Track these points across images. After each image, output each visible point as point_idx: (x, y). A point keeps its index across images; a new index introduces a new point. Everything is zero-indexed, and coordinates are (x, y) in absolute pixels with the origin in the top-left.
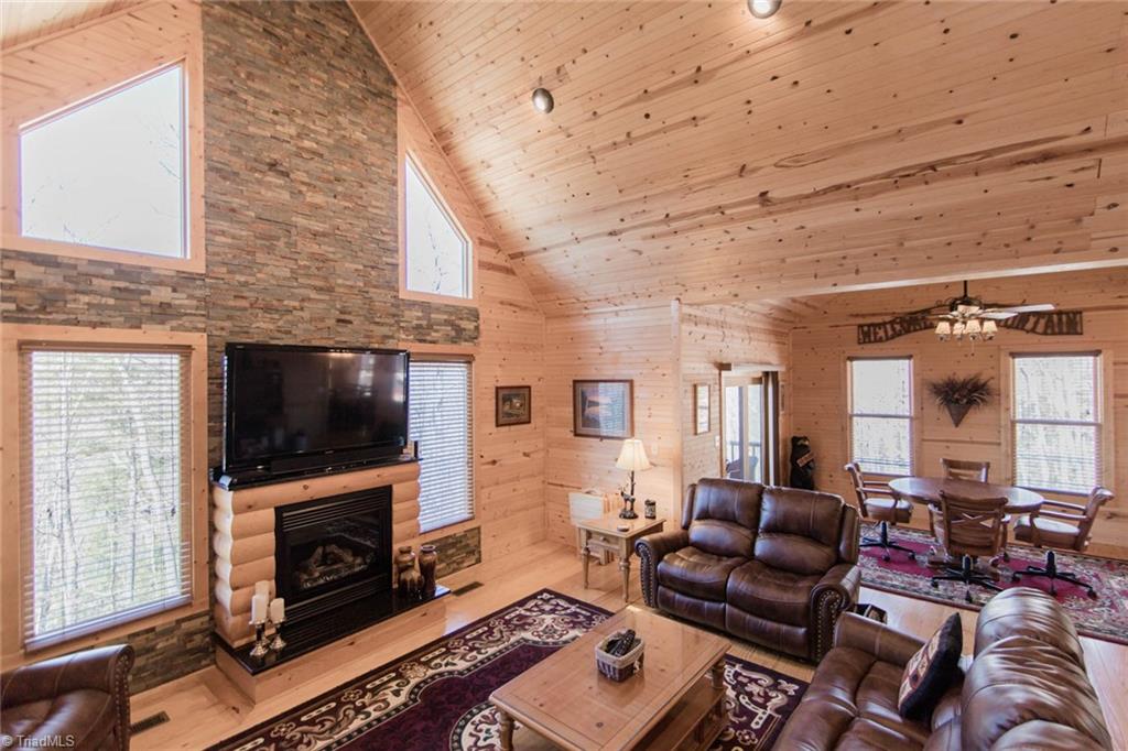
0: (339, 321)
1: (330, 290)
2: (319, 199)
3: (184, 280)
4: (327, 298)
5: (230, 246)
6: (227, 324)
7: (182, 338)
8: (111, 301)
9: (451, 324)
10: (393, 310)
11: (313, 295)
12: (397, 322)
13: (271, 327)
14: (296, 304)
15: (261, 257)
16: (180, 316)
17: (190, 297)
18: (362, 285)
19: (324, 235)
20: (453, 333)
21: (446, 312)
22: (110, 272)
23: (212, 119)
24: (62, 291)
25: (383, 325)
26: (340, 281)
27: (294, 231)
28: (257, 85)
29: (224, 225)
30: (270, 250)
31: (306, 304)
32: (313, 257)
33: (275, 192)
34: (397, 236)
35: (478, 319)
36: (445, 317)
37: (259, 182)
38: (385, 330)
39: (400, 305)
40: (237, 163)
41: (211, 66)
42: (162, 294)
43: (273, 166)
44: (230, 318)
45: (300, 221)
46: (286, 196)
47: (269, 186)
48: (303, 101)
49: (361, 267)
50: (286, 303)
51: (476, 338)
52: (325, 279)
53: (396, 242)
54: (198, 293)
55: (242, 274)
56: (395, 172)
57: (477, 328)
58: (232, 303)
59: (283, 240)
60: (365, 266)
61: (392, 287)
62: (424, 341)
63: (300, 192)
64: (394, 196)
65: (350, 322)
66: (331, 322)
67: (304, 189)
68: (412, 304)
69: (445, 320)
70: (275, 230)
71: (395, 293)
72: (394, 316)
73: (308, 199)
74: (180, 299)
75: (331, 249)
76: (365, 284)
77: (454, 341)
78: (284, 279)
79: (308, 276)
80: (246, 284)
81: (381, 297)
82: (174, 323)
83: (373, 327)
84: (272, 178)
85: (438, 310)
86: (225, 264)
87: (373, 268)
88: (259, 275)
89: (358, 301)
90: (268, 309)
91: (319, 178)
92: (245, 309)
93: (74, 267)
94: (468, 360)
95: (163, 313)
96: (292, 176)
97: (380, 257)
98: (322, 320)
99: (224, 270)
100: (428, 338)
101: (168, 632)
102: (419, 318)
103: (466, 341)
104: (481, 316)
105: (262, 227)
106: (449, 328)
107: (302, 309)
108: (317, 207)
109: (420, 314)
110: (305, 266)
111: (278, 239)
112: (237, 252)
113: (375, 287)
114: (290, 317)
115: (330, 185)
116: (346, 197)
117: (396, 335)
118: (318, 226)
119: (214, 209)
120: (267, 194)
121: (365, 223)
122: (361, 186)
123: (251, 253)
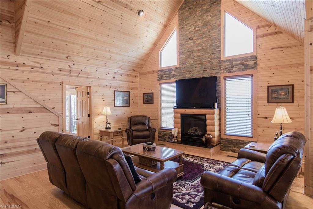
0: (204, 71)
1: (201, 63)
2: (199, 41)
3: (176, 69)
4: (201, 66)
5: (182, 60)
6: (182, 76)
8: (167, 75)
9: (243, 64)
10: (219, 64)
11: (198, 66)
12: (220, 68)
13: (189, 75)
14: (194, 69)
15: (187, 60)
16: (175, 76)
17: (177, 72)
18: (209, 59)
19: (200, 50)
20: (243, 67)
21: (239, 60)
22: (167, 70)
24: (163, 75)
25: (216, 69)
26: (204, 60)
27: (194, 52)
28: (187, 22)
29: (181, 56)
30: (189, 58)
31: (196, 69)
32: (198, 56)
34: (220, 41)
35: (257, 59)
36: (240, 62)
37: (187, 44)
38: (217, 71)
39: (221, 62)
40: (184, 42)
41: (180, 25)
42: (173, 72)
43: (190, 39)
44: (182, 75)
45: (195, 49)
46: (192, 44)
47: (189, 44)
48: (196, 19)
49: (209, 55)
50: (192, 69)
51: (255, 67)
52: (201, 61)
53: (220, 43)
54: (178, 71)
55: (184, 65)
56: (220, 22)
57: (256, 63)
58: (183, 72)
59: (192, 55)
60: (211, 54)
61: (219, 58)
62: (230, 72)
63: (195, 42)
64: (220, 30)
65: (206, 71)
66: (202, 72)
67: (196, 40)
68: (226, 61)
69: (239, 63)
70: (190, 53)
71: (219, 59)
72: (219, 66)
73: (197, 43)
74: (175, 73)
75: (202, 53)
76: (211, 59)
77: (243, 70)
78: (192, 64)
79: (196, 61)
80: (185, 67)
81: (215, 62)
82: (175, 77)
83: (213, 71)
84: (190, 42)
85: (236, 60)
86: (182, 64)
87: (213, 54)
88: (187, 64)
89: (209, 64)
90: (189, 71)
91: (199, 36)
92: (185, 72)
93: (164, 71)
94: (252, 76)
95: (173, 76)
96: (193, 39)
97: (215, 50)
98: (200, 71)
99: (181, 65)
100: (232, 71)
102: (228, 65)
103: (250, 69)
104: (258, 58)
105: (188, 53)
106: (241, 66)
107: (195, 70)
108: (199, 43)
109: (229, 63)
110: (196, 59)
111: (190, 55)
112: (183, 61)
113: (213, 59)
114: (193, 72)
115: (202, 36)
116: (205, 37)
117: (220, 72)
118: (199, 48)
119: (180, 53)
120: (189, 46)
121: (211, 42)
122: (210, 32)
123: (186, 60)
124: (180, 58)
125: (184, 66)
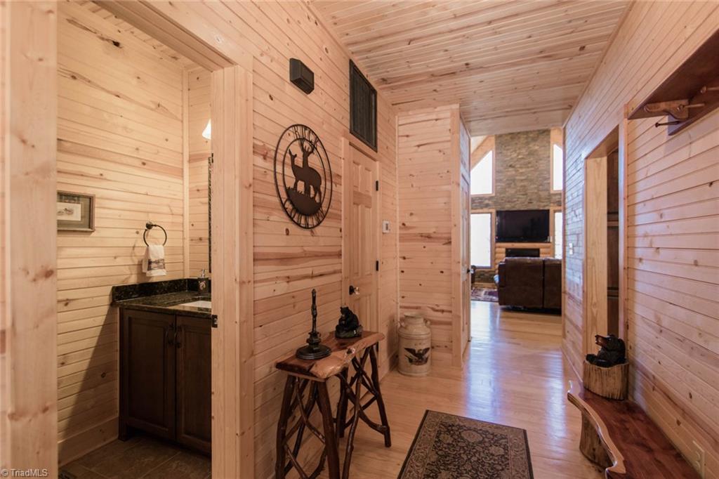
0: (529, 203)
1: (526, 194)
2: (523, 170)
3: (491, 198)
4: (525, 197)
5: (500, 188)
7: (491, 210)
8: (479, 204)
10: (548, 197)
11: (521, 196)
12: (550, 201)
13: (510, 206)
14: (516, 200)
15: (507, 189)
17: (492, 201)
18: (536, 191)
19: (524, 180)
22: (479, 198)
23: (497, 160)
25: (544, 202)
26: (529, 191)
27: (516, 181)
28: (507, 148)
29: (499, 184)
30: (509, 187)
31: (519, 199)
32: (522, 186)
33: (511, 172)
34: (550, 174)
37: (507, 171)
38: (545, 204)
39: (550, 195)
40: (501, 168)
41: (497, 149)
42: (487, 202)
43: (510, 166)
45: (517, 178)
46: (514, 173)
47: (509, 171)
48: (518, 146)
49: (536, 186)
50: (513, 200)
52: (525, 192)
53: (550, 176)
54: (494, 200)
55: (503, 194)
58: (500, 202)
59: (513, 184)
60: (538, 186)
61: (548, 190)
63: (518, 170)
64: (549, 161)
65: (533, 203)
66: (526, 203)
68: (556, 195)
70: (511, 182)
71: (549, 192)
72: (549, 199)
73: (520, 171)
74: (490, 202)
75: (527, 183)
76: (538, 191)
78: (513, 194)
79: (520, 192)
81: (543, 194)
83: (540, 203)
84: (510, 169)
86: (499, 193)
87: (540, 185)
88: (507, 194)
89: (535, 196)
90: (509, 202)
91: (523, 165)
92: (503, 203)
95: (487, 206)
96: (516, 167)
97: (543, 182)
98: (523, 203)
101: (487, 272)
102: (557, 198)
105: (508, 182)
107: (518, 201)
108: (522, 173)
110: (519, 189)
111: (511, 184)
112: (502, 189)
113: (541, 191)
114: (515, 203)
115: (526, 166)
116: (532, 167)
117: (550, 205)
118: (523, 178)
119: (496, 181)
120: (509, 173)
121: (537, 173)
122: (537, 162)
123: (505, 189)
124: (496, 186)
125: (502, 196)
